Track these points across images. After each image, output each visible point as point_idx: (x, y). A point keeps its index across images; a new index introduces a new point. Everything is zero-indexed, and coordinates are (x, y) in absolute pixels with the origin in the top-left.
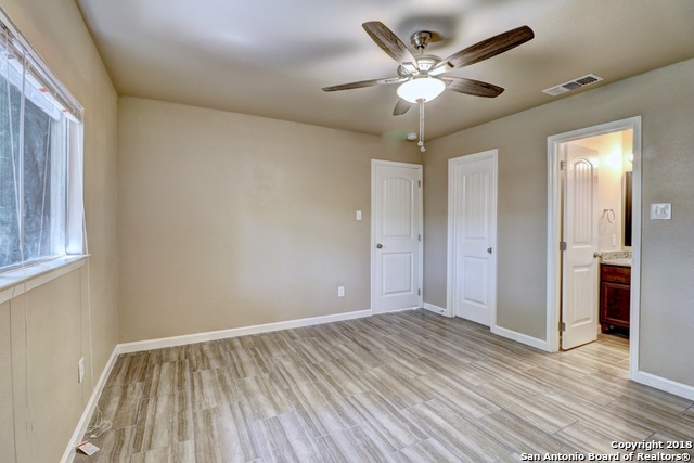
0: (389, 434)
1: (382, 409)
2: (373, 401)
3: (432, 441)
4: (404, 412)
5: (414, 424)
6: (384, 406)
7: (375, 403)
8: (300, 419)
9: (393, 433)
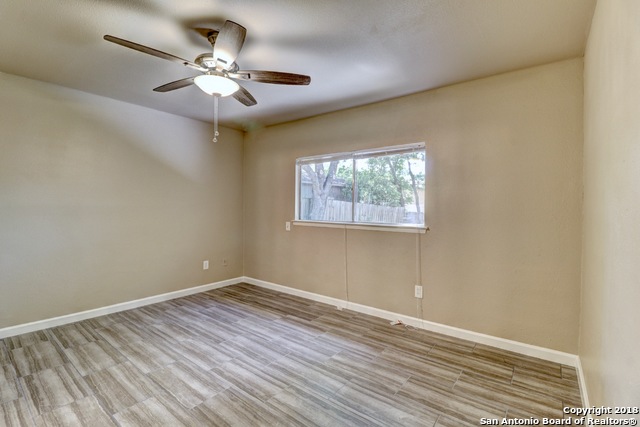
0: (241, 366)
1: (249, 382)
2: (260, 389)
3: (207, 368)
4: (228, 385)
5: (219, 377)
6: (248, 386)
7: (258, 387)
8: (311, 359)
9: (237, 367)
